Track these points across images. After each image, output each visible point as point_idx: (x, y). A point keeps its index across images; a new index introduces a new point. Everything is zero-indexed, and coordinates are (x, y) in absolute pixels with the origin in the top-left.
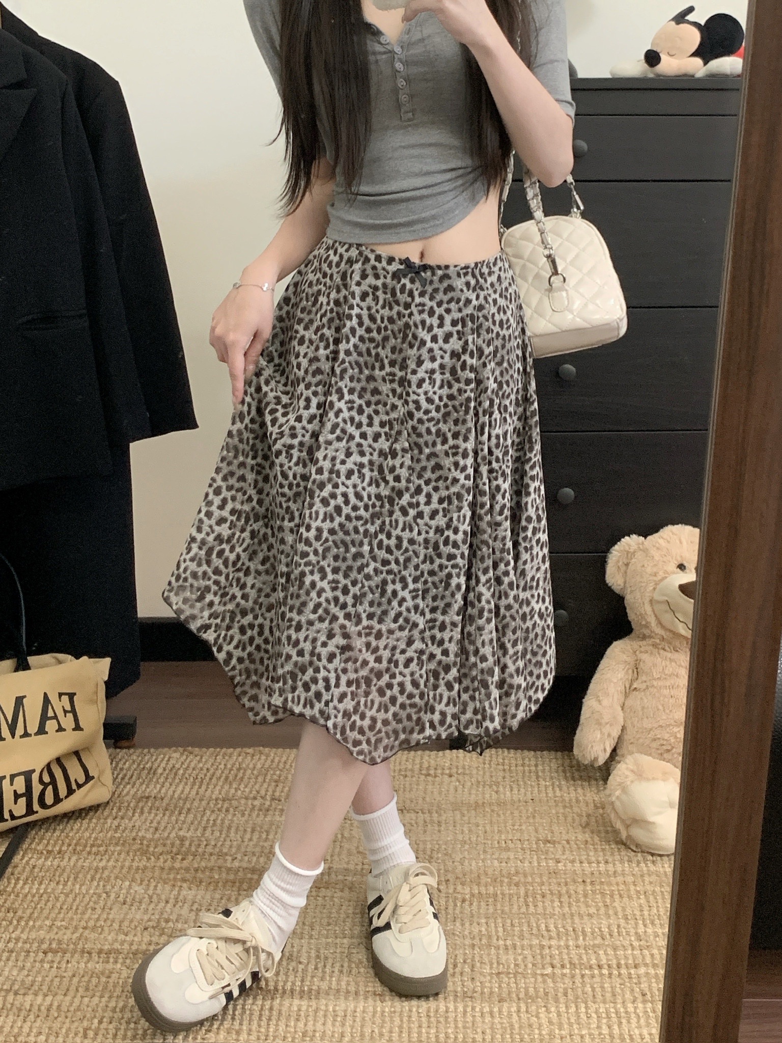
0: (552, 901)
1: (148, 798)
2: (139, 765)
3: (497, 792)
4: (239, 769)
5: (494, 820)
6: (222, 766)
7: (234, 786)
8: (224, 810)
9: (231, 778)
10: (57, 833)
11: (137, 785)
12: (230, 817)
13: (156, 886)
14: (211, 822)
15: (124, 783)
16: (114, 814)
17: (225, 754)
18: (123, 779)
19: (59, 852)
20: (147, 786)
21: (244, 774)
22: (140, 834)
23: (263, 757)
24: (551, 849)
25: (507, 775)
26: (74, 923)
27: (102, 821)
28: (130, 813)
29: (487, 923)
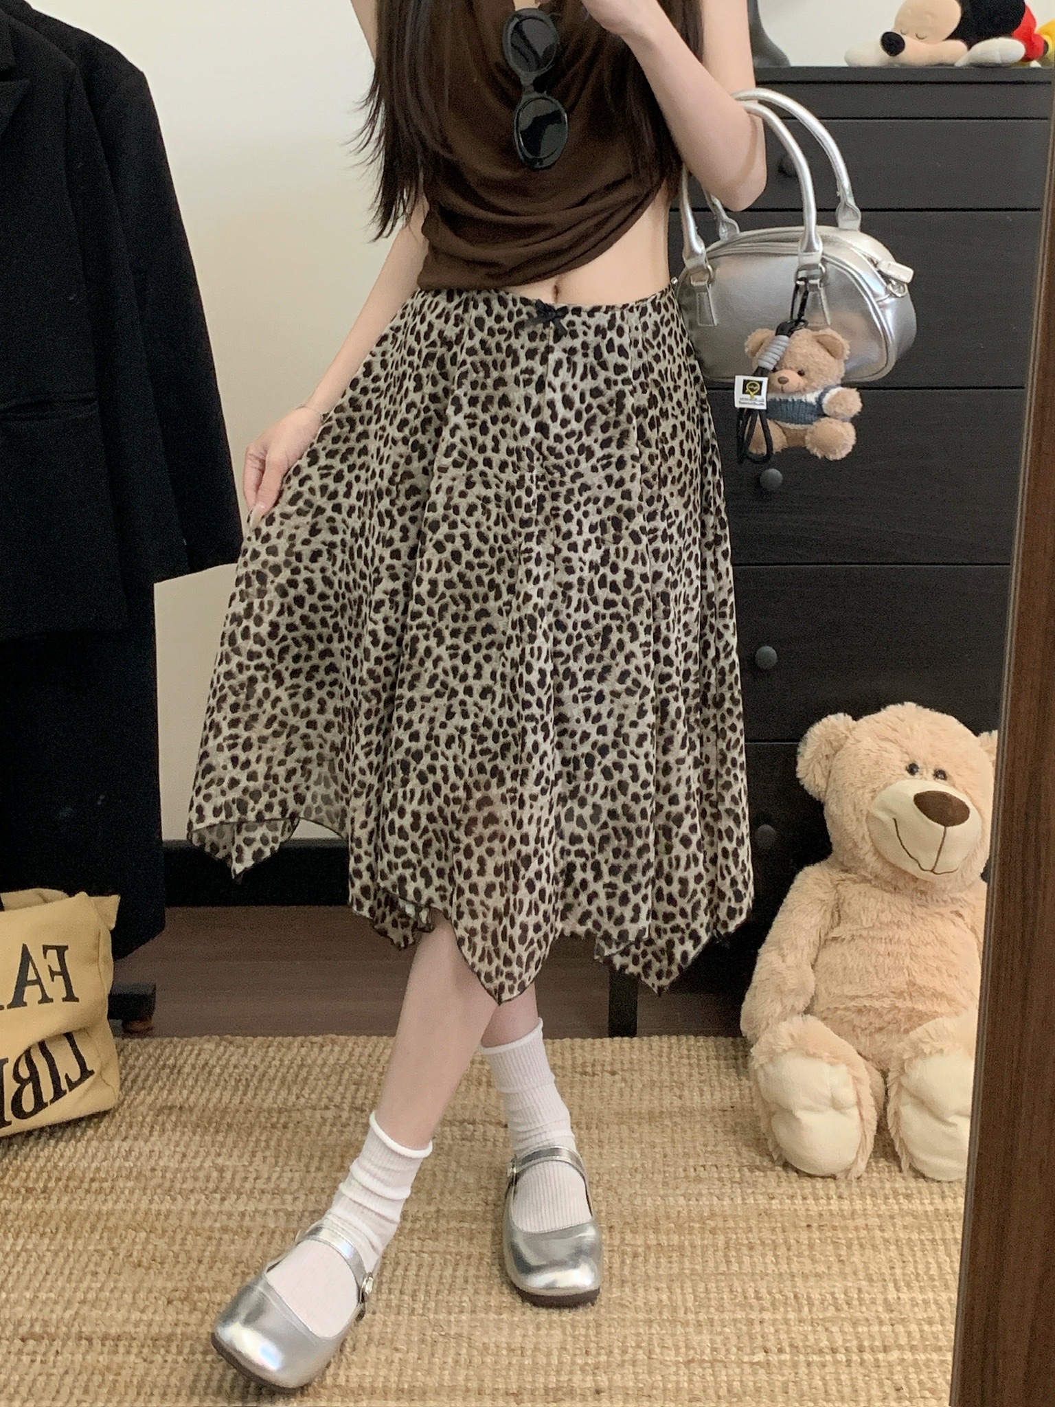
0: (764, 1255)
1: (171, 1108)
2: (158, 1060)
3: (680, 1097)
4: (301, 1066)
5: (677, 1137)
6: (277, 1063)
7: (295, 1090)
8: (279, 1126)
9: (290, 1078)
10: (41, 1162)
11: (155, 1090)
12: (289, 1136)
13: (184, 1239)
14: (263, 1144)
15: (135, 1088)
16: (124, 1134)
17: (280, 1044)
18: (134, 1081)
19: (43, 1192)
20: (170, 1092)
21: (309, 1073)
22: (162, 1163)
23: (337, 1049)
24: (761, 1180)
25: (695, 1071)
26: (67, 1296)
27: (106, 1143)
28: (146, 1131)
29: (669, 1288)
